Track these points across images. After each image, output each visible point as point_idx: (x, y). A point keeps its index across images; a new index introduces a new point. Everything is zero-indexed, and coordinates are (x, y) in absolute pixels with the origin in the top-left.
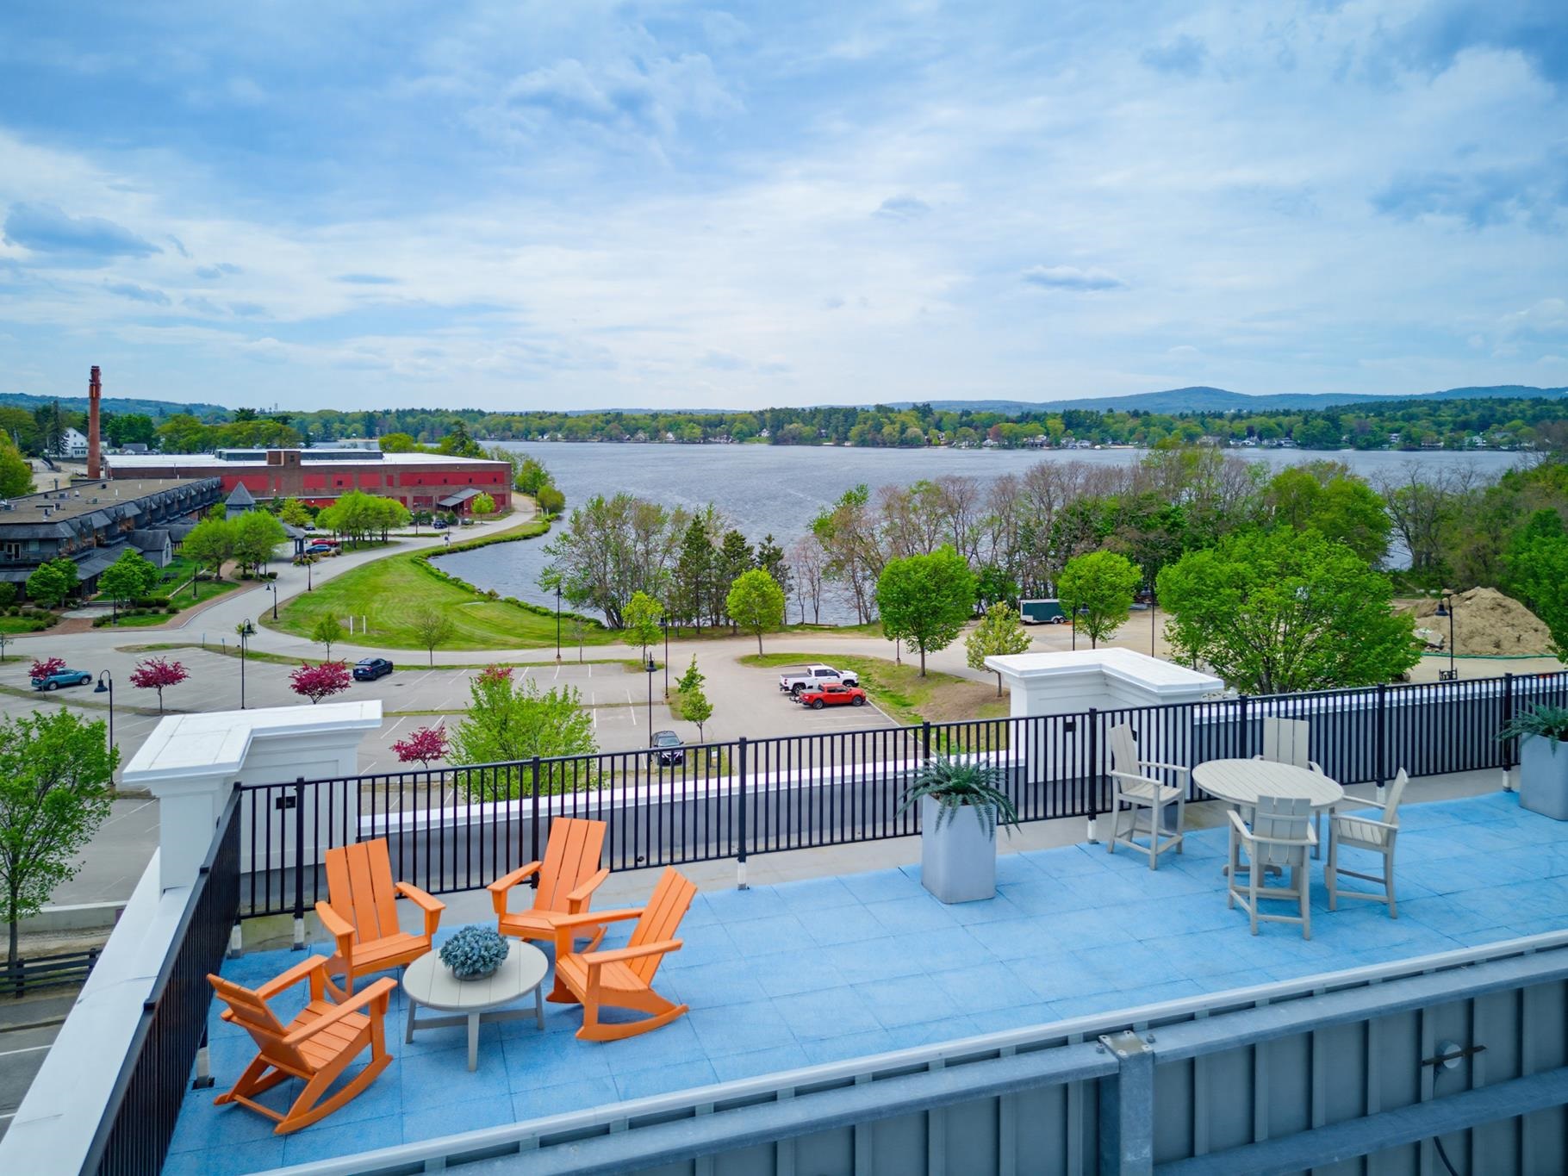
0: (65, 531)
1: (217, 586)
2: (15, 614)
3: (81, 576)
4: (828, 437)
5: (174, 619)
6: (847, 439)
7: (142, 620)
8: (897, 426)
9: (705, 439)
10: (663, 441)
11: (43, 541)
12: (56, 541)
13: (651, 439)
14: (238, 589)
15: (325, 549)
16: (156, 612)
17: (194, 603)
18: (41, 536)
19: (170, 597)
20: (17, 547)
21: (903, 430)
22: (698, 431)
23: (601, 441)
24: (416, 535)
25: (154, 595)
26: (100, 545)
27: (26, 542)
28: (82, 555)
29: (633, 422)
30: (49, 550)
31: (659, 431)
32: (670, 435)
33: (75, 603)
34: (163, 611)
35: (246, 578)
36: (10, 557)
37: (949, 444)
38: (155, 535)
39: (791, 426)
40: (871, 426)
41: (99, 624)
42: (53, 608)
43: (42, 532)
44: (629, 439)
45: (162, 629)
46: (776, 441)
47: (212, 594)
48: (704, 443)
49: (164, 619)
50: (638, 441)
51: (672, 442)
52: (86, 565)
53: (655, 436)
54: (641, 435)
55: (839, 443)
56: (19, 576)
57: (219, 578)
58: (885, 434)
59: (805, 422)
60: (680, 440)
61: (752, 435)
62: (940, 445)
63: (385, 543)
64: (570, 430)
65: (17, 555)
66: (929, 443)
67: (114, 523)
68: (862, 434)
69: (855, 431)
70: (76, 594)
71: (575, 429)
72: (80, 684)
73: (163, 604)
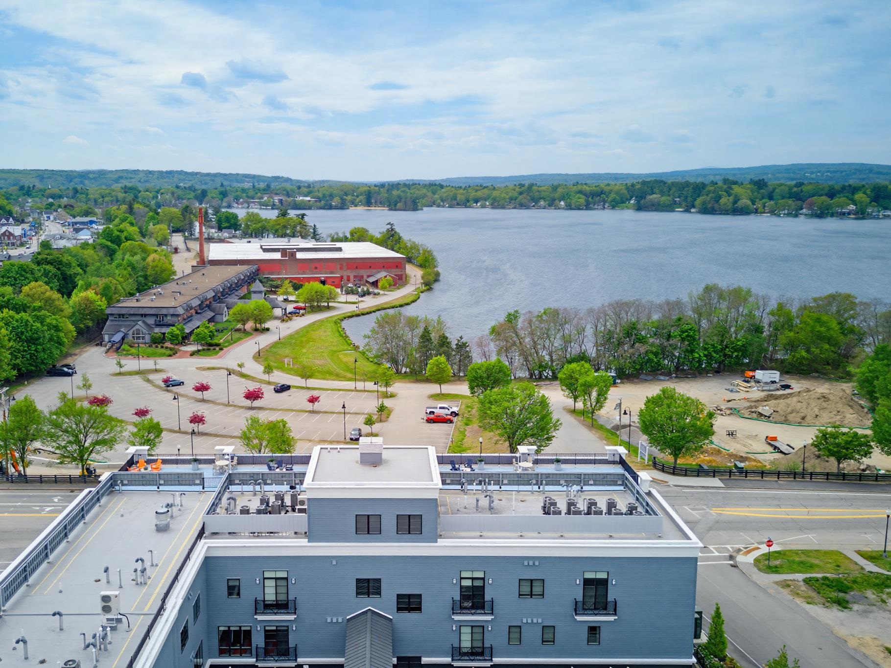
0: (180, 311)
1: (243, 335)
2: (162, 347)
3: (187, 331)
4: (680, 206)
5: (222, 352)
6: (694, 207)
7: (210, 353)
8: (731, 198)
9: (588, 207)
10: (558, 208)
11: (172, 315)
12: (178, 315)
13: (549, 206)
14: (252, 336)
15: (297, 312)
16: (214, 349)
17: (232, 344)
18: (171, 313)
19: (221, 341)
20: (163, 317)
21: (735, 202)
22: (582, 200)
23: (515, 208)
24: (346, 303)
25: (215, 341)
26: (197, 313)
27: (166, 315)
28: (188, 320)
29: (537, 193)
30: (175, 319)
31: (555, 200)
32: (562, 203)
33: (184, 342)
34: (217, 348)
35: (256, 330)
36: (160, 321)
37: (772, 212)
38: (220, 307)
39: (651, 197)
40: (712, 198)
41: (193, 354)
42: (176, 345)
43: (172, 311)
44: (534, 206)
45: (215, 358)
46: (640, 208)
47: (239, 339)
48: (587, 209)
49: (218, 353)
50: (540, 208)
51: (563, 209)
52: (189, 325)
53: (552, 204)
54: (542, 203)
55: (687, 211)
56: (164, 330)
57: (245, 330)
58: (721, 204)
59: (662, 193)
60: (569, 207)
61: (623, 202)
62: (764, 213)
63: (328, 308)
64: (494, 199)
65: (163, 320)
66: (756, 211)
67: (202, 302)
68: (704, 203)
69: (698, 202)
70: (185, 339)
71: (498, 199)
72: (180, 385)
73: (217, 345)
